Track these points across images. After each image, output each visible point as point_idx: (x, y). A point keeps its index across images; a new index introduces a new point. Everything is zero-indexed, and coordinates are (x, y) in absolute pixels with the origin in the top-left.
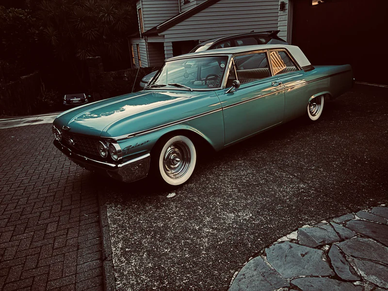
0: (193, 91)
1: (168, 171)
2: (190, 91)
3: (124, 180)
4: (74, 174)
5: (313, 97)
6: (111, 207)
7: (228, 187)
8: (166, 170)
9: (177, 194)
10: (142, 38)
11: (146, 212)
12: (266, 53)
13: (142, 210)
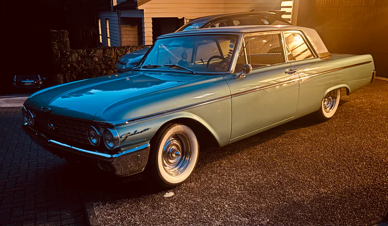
0: (197, 74)
1: (166, 166)
2: (193, 74)
3: (118, 173)
4: (44, 167)
5: (329, 90)
6: (98, 205)
7: (236, 189)
8: (164, 165)
9: (175, 193)
10: (115, 11)
11: (141, 212)
12: (279, 35)
13: (136, 210)
